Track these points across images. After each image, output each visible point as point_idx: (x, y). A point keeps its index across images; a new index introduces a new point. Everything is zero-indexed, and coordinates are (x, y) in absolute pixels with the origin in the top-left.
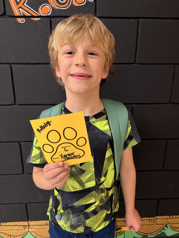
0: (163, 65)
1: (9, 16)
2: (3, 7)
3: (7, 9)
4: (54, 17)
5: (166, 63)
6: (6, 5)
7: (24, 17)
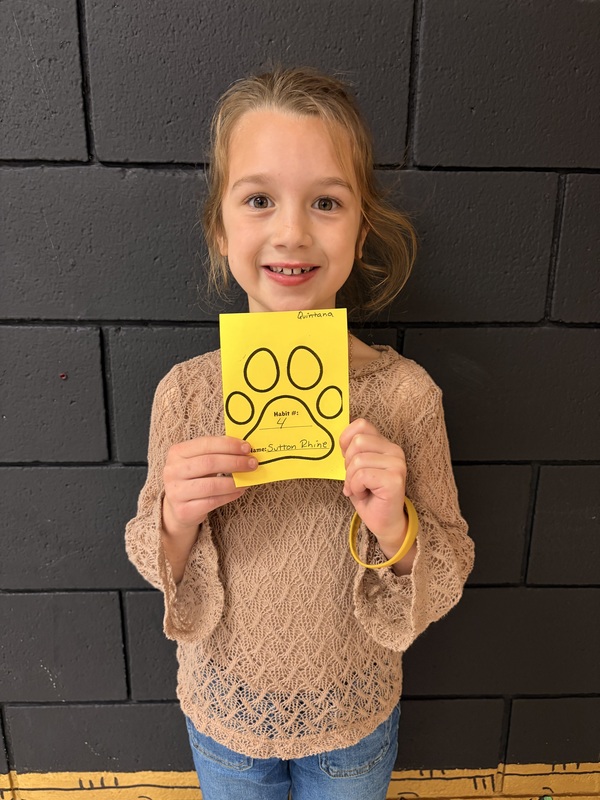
0: (517, 173)
5: (527, 166)
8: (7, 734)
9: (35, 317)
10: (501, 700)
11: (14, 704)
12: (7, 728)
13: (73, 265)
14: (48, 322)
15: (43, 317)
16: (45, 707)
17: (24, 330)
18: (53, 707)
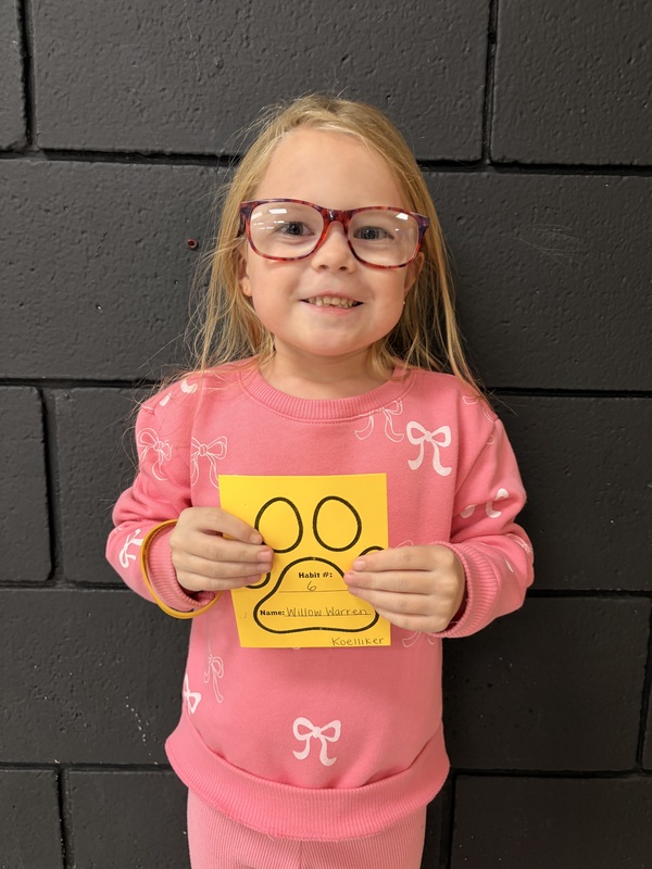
8: (67, 816)
9: (157, 149)
11: (80, 766)
12: (66, 806)
13: (219, 67)
14: (175, 158)
15: (169, 150)
16: (127, 773)
17: (137, 170)
18: (140, 773)
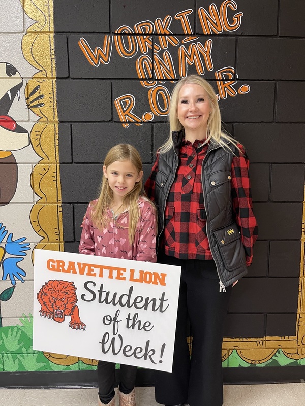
1: (115, 122)
2: (111, 115)
3: (114, 116)
4: (155, 122)
5: (262, 162)
6: (114, 112)
7: (129, 122)
10: (263, 314)
